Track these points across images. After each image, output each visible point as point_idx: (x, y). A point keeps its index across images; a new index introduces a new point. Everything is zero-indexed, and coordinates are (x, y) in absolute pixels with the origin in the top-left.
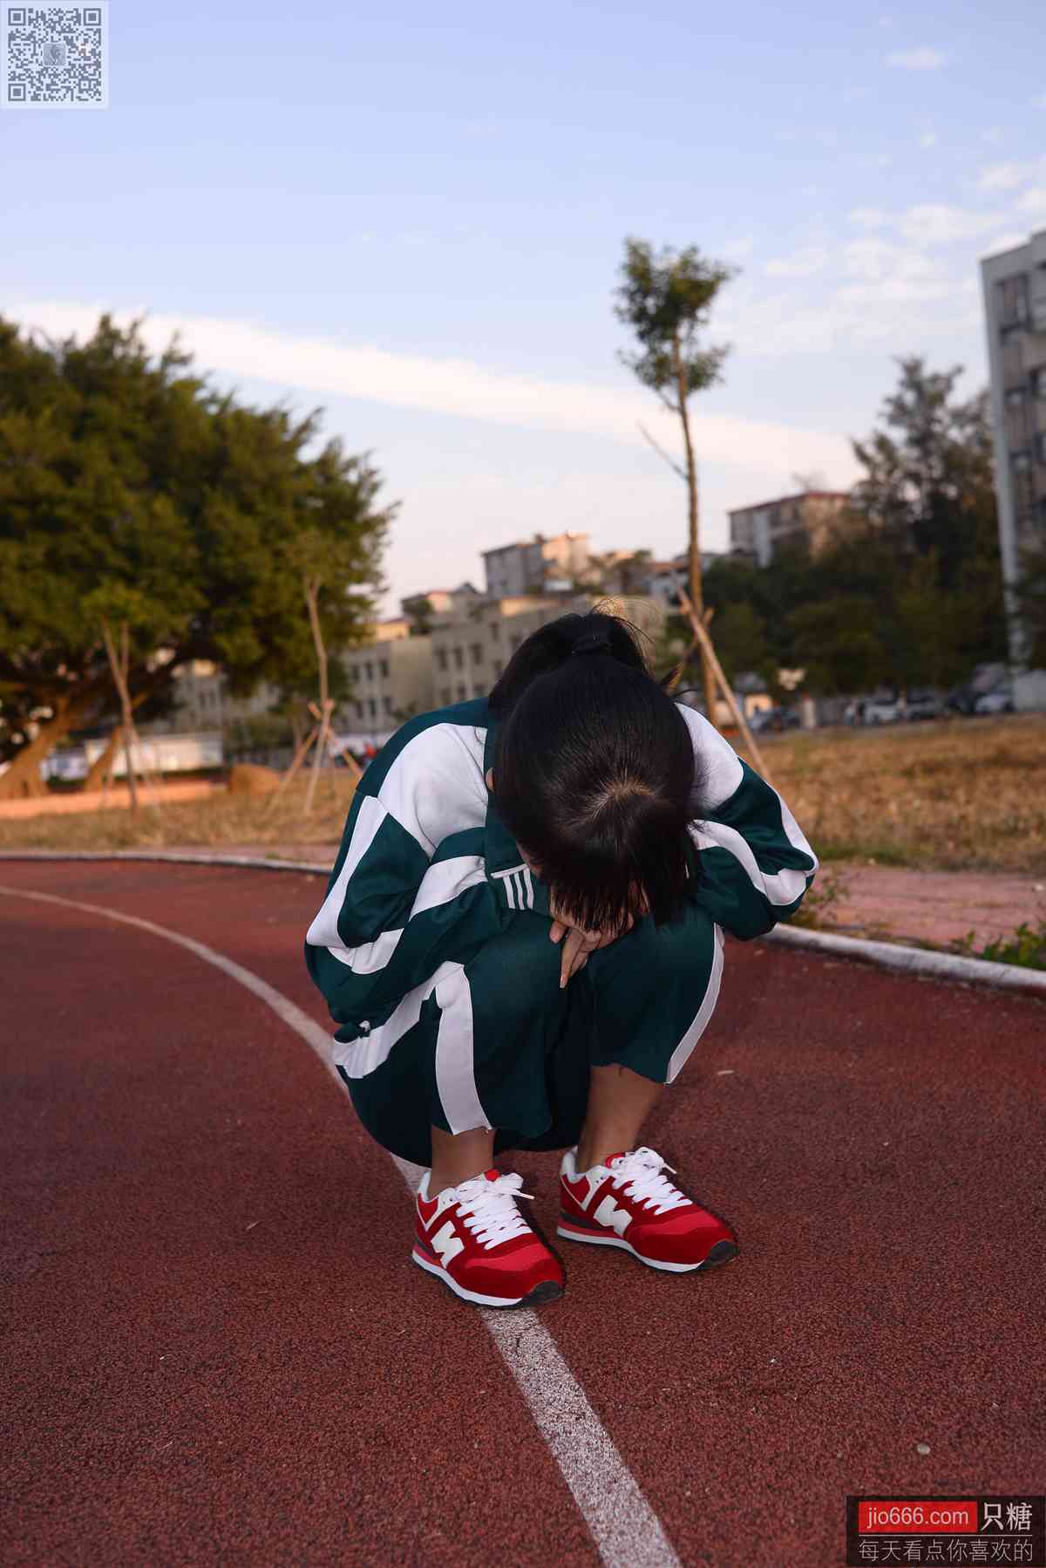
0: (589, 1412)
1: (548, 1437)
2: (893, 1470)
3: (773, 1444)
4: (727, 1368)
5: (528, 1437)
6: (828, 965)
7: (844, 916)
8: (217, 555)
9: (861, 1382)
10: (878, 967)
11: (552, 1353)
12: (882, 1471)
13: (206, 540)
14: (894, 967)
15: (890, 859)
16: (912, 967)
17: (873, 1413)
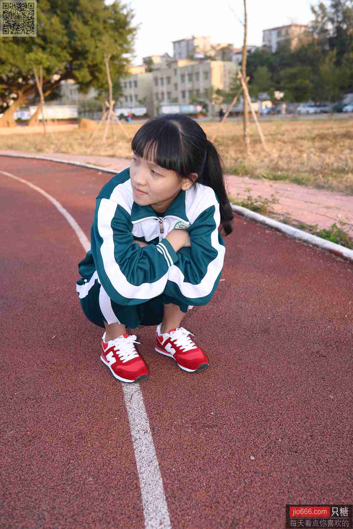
0: (149, 430)
1: (134, 440)
2: (241, 465)
3: (205, 451)
4: (197, 415)
5: (127, 440)
6: (267, 232)
7: (277, 208)
8: (75, 40)
9: (239, 426)
10: (284, 235)
11: (142, 402)
12: (237, 466)
13: (71, 34)
14: (289, 235)
15: (298, 182)
16: (294, 236)
17: (240, 440)
